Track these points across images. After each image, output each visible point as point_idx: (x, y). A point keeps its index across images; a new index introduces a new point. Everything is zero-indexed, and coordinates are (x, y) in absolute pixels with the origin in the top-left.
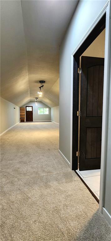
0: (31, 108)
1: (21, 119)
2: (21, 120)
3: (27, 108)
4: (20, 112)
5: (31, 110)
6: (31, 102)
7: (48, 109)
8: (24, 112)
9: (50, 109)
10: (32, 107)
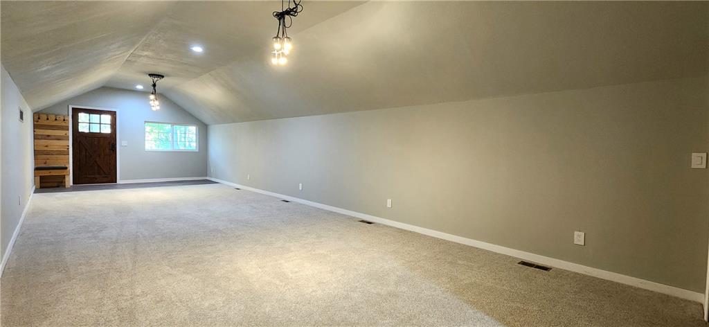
0: (107, 119)
1: (46, 173)
2: (41, 178)
3: (83, 117)
4: (36, 137)
5: (107, 130)
6: (109, 89)
7: (193, 129)
8: (59, 139)
9: (204, 129)
10: (113, 114)
